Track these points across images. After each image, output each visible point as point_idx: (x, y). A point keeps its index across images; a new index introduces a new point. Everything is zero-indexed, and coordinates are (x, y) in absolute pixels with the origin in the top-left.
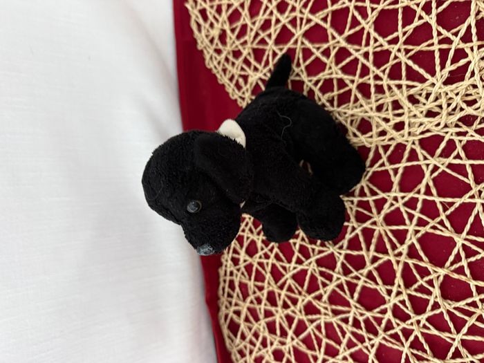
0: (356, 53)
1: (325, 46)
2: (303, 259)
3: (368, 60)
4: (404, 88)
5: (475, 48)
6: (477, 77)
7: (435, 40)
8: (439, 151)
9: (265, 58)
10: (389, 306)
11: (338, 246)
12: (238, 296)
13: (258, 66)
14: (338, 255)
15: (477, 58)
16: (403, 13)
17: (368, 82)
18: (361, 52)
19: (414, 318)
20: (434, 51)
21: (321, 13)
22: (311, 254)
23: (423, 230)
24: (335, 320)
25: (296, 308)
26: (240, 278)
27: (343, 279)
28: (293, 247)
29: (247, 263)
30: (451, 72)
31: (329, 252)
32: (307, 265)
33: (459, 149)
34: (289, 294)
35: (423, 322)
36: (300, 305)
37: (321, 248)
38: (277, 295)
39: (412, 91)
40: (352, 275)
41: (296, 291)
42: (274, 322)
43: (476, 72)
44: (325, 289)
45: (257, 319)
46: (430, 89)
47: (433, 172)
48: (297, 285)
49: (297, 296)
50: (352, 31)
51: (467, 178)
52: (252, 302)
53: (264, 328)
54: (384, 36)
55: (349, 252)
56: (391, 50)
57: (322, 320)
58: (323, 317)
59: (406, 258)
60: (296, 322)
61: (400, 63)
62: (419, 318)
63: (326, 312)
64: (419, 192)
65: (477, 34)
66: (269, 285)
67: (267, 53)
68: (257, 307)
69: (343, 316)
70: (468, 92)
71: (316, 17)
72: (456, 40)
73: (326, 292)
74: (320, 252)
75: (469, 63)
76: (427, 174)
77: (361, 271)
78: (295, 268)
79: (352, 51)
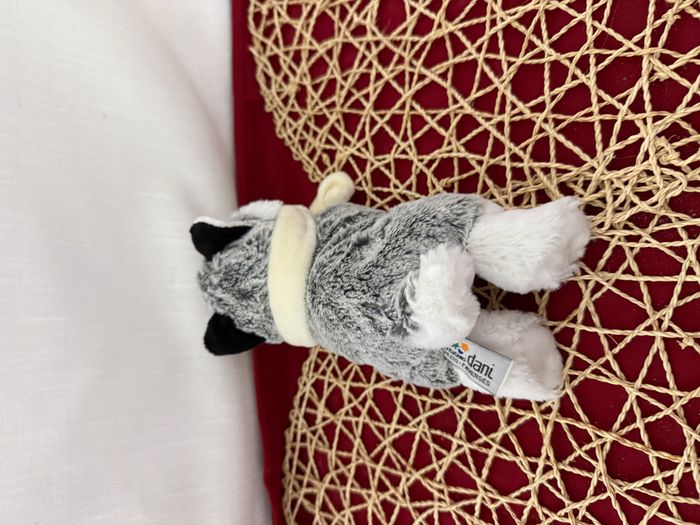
0: (486, 123)
1: (443, 113)
2: (409, 417)
3: (503, 134)
4: (553, 172)
5: (649, 121)
6: (652, 160)
7: (595, 108)
8: (602, 263)
9: (359, 127)
10: (532, 487)
11: (459, 398)
12: (312, 471)
13: (350, 138)
14: (460, 411)
15: (652, 134)
16: (551, 70)
17: (503, 164)
18: (493, 122)
19: (570, 506)
20: (593, 123)
21: (438, 66)
22: (421, 409)
23: (581, 375)
24: (453, 509)
25: (397, 491)
26: (317, 444)
27: (467, 447)
28: (395, 398)
29: (328, 421)
30: (617, 152)
31: (447, 406)
32: (414, 426)
33: (630, 261)
34: (387, 469)
35: (583, 512)
36: (403, 486)
37: (435, 401)
38: (369, 471)
39: (564, 177)
40: (480, 441)
41: (398, 466)
42: (365, 511)
43: (651, 153)
44: (440, 463)
45: (340, 508)
46: (589, 174)
47: (594, 292)
48: (399, 457)
49: (400, 473)
50: (481, 93)
51: (642, 301)
52: (332, 481)
53: (349, 521)
54: (526, 101)
55: (475, 406)
56: (534, 119)
57: (435, 508)
58: (436, 504)
59: (557, 416)
60: (396, 511)
61: (546, 139)
62: (576, 506)
63: (442, 497)
64: (574, 321)
65: (651, 101)
66: (359, 455)
67: (362, 120)
68: (341, 489)
69: (467, 503)
70: (641, 181)
71: (432, 72)
72: (624, 108)
73: (441, 467)
74: (434, 406)
75: (642, 140)
76: (587, 294)
77: (493, 436)
78: (396, 431)
79: (480, 120)
